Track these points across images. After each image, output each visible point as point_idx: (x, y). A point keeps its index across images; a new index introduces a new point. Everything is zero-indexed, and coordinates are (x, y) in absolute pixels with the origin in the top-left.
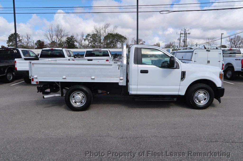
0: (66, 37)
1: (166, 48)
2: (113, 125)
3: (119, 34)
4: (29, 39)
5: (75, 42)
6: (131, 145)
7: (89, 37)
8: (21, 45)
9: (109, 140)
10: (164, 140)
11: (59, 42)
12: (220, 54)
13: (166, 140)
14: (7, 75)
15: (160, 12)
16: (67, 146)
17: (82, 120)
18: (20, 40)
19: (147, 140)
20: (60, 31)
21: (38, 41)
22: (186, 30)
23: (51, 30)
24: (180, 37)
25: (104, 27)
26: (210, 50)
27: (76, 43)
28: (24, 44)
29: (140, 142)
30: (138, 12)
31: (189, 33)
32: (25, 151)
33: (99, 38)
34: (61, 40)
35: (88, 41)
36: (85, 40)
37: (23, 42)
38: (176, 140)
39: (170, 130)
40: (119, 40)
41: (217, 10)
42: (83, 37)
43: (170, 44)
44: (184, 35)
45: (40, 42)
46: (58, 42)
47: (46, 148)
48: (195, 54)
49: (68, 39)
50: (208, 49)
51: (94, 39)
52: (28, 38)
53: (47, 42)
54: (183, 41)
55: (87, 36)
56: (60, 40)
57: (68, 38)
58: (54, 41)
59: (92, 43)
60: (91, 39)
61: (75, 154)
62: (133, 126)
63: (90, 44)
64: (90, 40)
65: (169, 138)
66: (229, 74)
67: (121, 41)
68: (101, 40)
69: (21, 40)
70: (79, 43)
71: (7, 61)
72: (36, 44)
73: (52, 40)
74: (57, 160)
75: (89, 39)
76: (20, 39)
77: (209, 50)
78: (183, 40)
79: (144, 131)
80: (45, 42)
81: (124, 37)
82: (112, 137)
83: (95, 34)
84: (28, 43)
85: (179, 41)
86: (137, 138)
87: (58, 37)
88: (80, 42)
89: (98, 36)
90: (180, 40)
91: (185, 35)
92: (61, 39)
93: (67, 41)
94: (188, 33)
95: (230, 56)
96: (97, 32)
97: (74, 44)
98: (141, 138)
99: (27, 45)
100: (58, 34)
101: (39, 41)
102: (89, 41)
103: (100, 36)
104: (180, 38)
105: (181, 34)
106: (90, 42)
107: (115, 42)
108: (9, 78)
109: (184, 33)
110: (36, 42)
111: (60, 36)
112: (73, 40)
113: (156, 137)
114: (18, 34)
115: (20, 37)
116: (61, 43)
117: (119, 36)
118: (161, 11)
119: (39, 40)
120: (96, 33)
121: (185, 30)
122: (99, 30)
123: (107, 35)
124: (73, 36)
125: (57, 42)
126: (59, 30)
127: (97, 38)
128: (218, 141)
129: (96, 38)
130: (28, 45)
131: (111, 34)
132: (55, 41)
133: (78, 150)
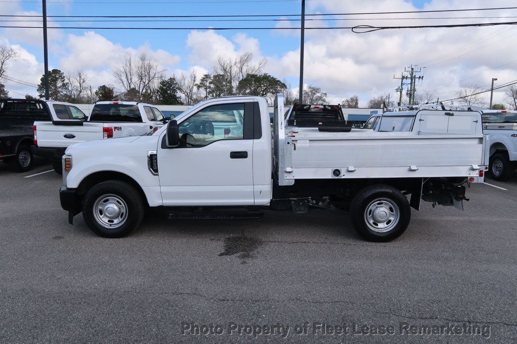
0: (160, 81)
1: (372, 108)
2: (213, 271)
3: (269, 76)
4: (83, 82)
5: (178, 91)
6: (238, 318)
7: (207, 81)
8: (65, 94)
9: (192, 304)
10: (314, 309)
11: (144, 91)
12: (477, 122)
13: (318, 310)
14: (18, 156)
15: (353, 28)
16: (99, 312)
17: (149, 257)
18: (64, 85)
19: (276, 308)
20: (148, 68)
21: (101, 87)
22: (414, 70)
23: (129, 65)
24: (402, 84)
25: (239, 59)
26: (454, 113)
27: (179, 94)
28: (73, 93)
29: (259, 311)
30: (303, 29)
31: (420, 77)
32: (6, 318)
33: (228, 83)
34: (149, 87)
35: (206, 89)
36: (199, 87)
37: (70, 88)
38: (341, 312)
39: (335, 288)
40: (271, 88)
41: (479, 25)
42: (194, 81)
43: (380, 100)
44: (409, 81)
45: (105, 91)
46: (142, 90)
47: (52, 313)
48: (420, 120)
49: (164, 85)
50: (451, 110)
51: (217, 86)
52: (81, 81)
53: (120, 89)
54: (407, 94)
55: (204, 78)
56: (146, 85)
57: (163, 82)
58: (134, 89)
59: (213, 95)
60: (212, 86)
61: (108, 331)
62: (254, 274)
63: (209, 96)
64: (210, 87)
65: (326, 305)
66: (497, 168)
67: (274, 91)
68: (231, 87)
69: (67, 83)
70: (186, 94)
71: (22, 126)
72: (97, 93)
73: (130, 86)
74: (65, 342)
75: (208, 85)
76: (65, 82)
77: (451, 112)
78: (408, 91)
79: (277, 287)
80: (115, 90)
81: (280, 82)
82: (201, 296)
83: (220, 75)
84: (81, 92)
85: (399, 93)
86: (256, 301)
87: (142, 79)
88: (189, 91)
89: (226, 80)
90: (401, 92)
91: (412, 80)
92: (148, 83)
93: (161, 88)
94: (417, 76)
95: (501, 128)
96: (225, 70)
97: (175, 96)
98: (263, 303)
99: (79, 95)
100: (143, 72)
101: (103, 88)
102: (208, 90)
103: (231, 79)
104: (402, 87)
105: (403, 78)
106: (210, 93)
107: (261, 92)
108: (22, 162)
109: (409, 76)
110: (97, 89)
111: (147, 78)
112: (173, 88)
113: (298, 302)
114: (62, 72)
115: (65, 79)
116: (149, 92)
117: (270, 81)
118: (355, 28)
119: (104, 86)
120: (222, 73)
121: (412, 69)
122: (228, 68)
123: (245, 77)
124: (174, 79)
125: (139, 91)
126: (145, 65)
127: (224, 83)
128: (436, 318)
129: (221, 83)
130: (82, 94)
131: (253, 76)
132: (137, 89)
133: (118, 322)
